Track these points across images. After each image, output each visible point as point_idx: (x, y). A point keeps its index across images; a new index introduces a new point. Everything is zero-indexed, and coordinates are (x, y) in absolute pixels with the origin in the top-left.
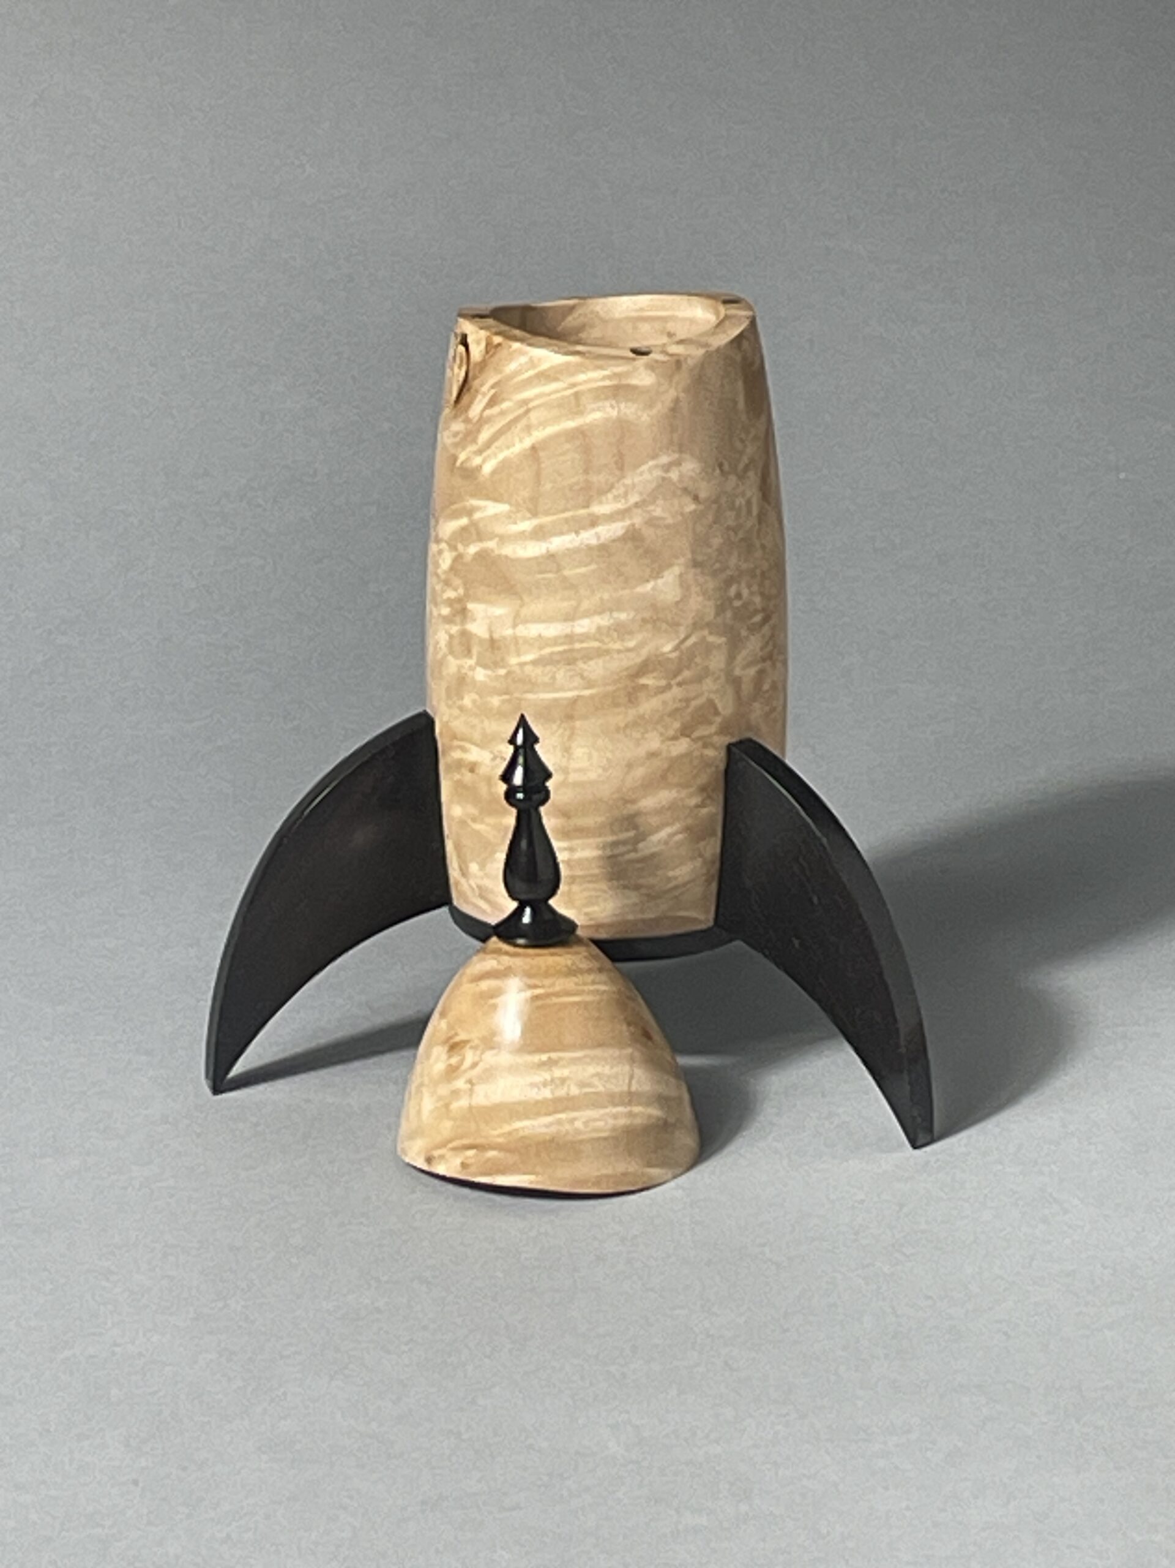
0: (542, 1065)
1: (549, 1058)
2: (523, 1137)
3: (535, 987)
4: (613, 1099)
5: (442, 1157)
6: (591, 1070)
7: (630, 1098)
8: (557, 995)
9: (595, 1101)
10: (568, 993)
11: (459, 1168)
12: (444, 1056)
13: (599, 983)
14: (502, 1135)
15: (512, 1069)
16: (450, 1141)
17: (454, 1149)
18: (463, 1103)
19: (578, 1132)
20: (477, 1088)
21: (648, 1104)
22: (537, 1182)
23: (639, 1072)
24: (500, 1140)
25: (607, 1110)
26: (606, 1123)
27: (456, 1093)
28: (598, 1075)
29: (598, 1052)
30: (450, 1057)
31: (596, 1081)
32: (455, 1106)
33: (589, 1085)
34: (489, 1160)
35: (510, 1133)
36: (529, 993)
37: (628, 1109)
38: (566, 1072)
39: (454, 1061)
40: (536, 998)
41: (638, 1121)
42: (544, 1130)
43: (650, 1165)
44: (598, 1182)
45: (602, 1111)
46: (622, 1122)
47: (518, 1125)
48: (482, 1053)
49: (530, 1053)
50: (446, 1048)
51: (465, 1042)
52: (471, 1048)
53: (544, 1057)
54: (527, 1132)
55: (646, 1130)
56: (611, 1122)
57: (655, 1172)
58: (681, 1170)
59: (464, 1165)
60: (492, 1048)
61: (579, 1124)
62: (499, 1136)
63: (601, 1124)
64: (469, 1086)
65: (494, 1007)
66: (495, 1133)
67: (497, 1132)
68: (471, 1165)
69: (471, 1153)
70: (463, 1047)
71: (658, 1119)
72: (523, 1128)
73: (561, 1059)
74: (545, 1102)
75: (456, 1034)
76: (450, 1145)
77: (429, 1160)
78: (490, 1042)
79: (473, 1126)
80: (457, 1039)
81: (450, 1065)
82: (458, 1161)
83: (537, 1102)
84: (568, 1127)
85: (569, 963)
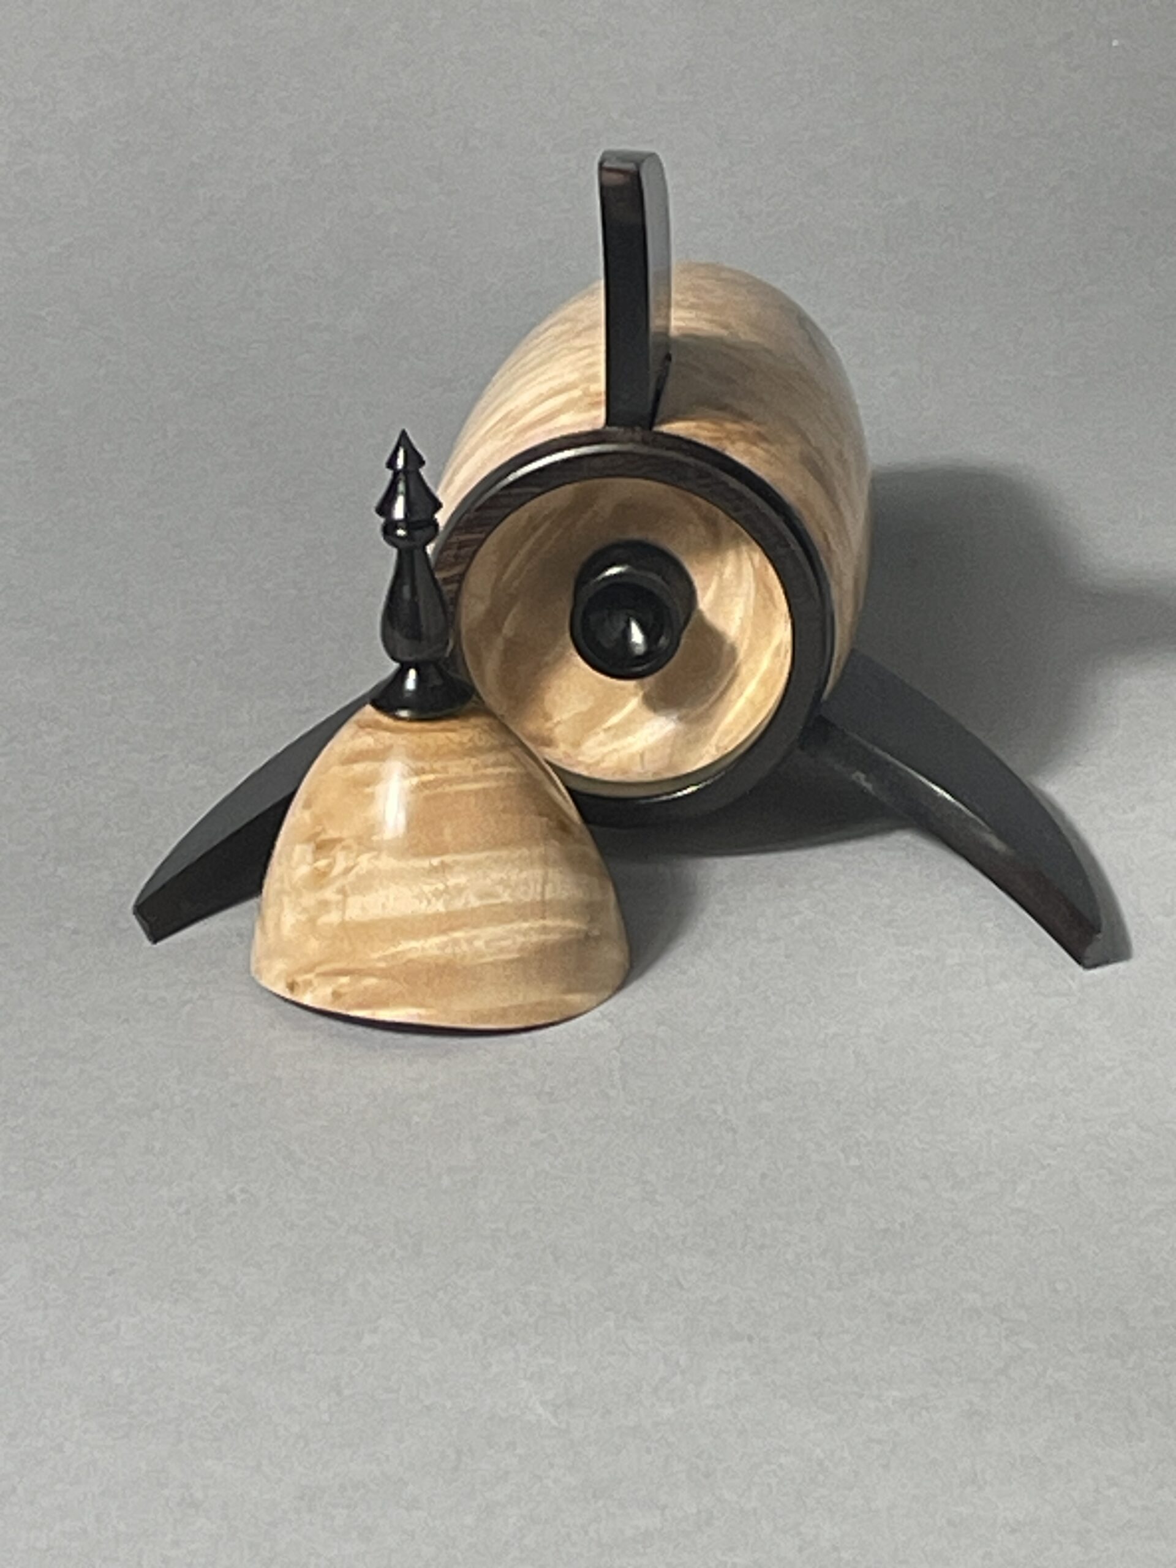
0: (433, 870)
1: (442, 863)
2: (410, 961)
3: (423, 772)
4: (521, 911)
5: (309, 983)
6: (495, 875)
7: (543, 908)
8: (449, 781)
9: (498, 914)
10: (465, 780)
11: (330, 998)
12: (309, 857)
13: (504, 765)
14: (384, 959)
15: (395, 876)
16: (320, 963)
17: (325, 974)
18: (333, 917)
19: (479, 954)
20: (351, 900)
21: (564, 916)
22: (429, 1017)
23: (554, 874)
24: (382, 965)
25: (515, 926)
26: (514, 943)
27: (324, 905)
28: (501, 882)
29: (504, 853)
30: (316, 860)
31: (500, 889)
32: (324, 919)
33: (489, 895)
34: (366, 989)
35: (393, 956)
36: (415, 780)
37: (541, 922)
38: (462, 880)
39: (322, 863)
40: (424, 785)
41: (554, 937)
42: (437, 952)
43: (569, 991)
44: (503, 1013)
45: (509, 927)
46: (535, 938)
47: (404, 946)
48: (358, 856)
49: (417, 855)
50: (312, 846)
51: (334, 842)
52: (344, 848)
53: (435, 861)
54: (413, 955)
55: (564, 947)
56: (520, 939)
57: (576, 999)
58: (607, 994)
59: (336, 995)
60: (370, 849)
61: (479, 944)
62: (379, 960)
63: (508, 943)
64: (340, 897)
65: (371, 797)
66: (375, 956)
67: (376, 955)
68: (345, 994)
69: (344, 980)
70: (332, 849)
71: (578, 932)
72: (410, 950)
73: (457, 863)
74: (436, 916)
75: (324, 830)
76: (319, 970)
77: (292, 987)
78: (366, 841)
79: (346, 945)
80: (323, 837)
81: (316, 868)
82: (329, 990)
83: (427, 917)
84: (465, 947)
85: (465, 739)
